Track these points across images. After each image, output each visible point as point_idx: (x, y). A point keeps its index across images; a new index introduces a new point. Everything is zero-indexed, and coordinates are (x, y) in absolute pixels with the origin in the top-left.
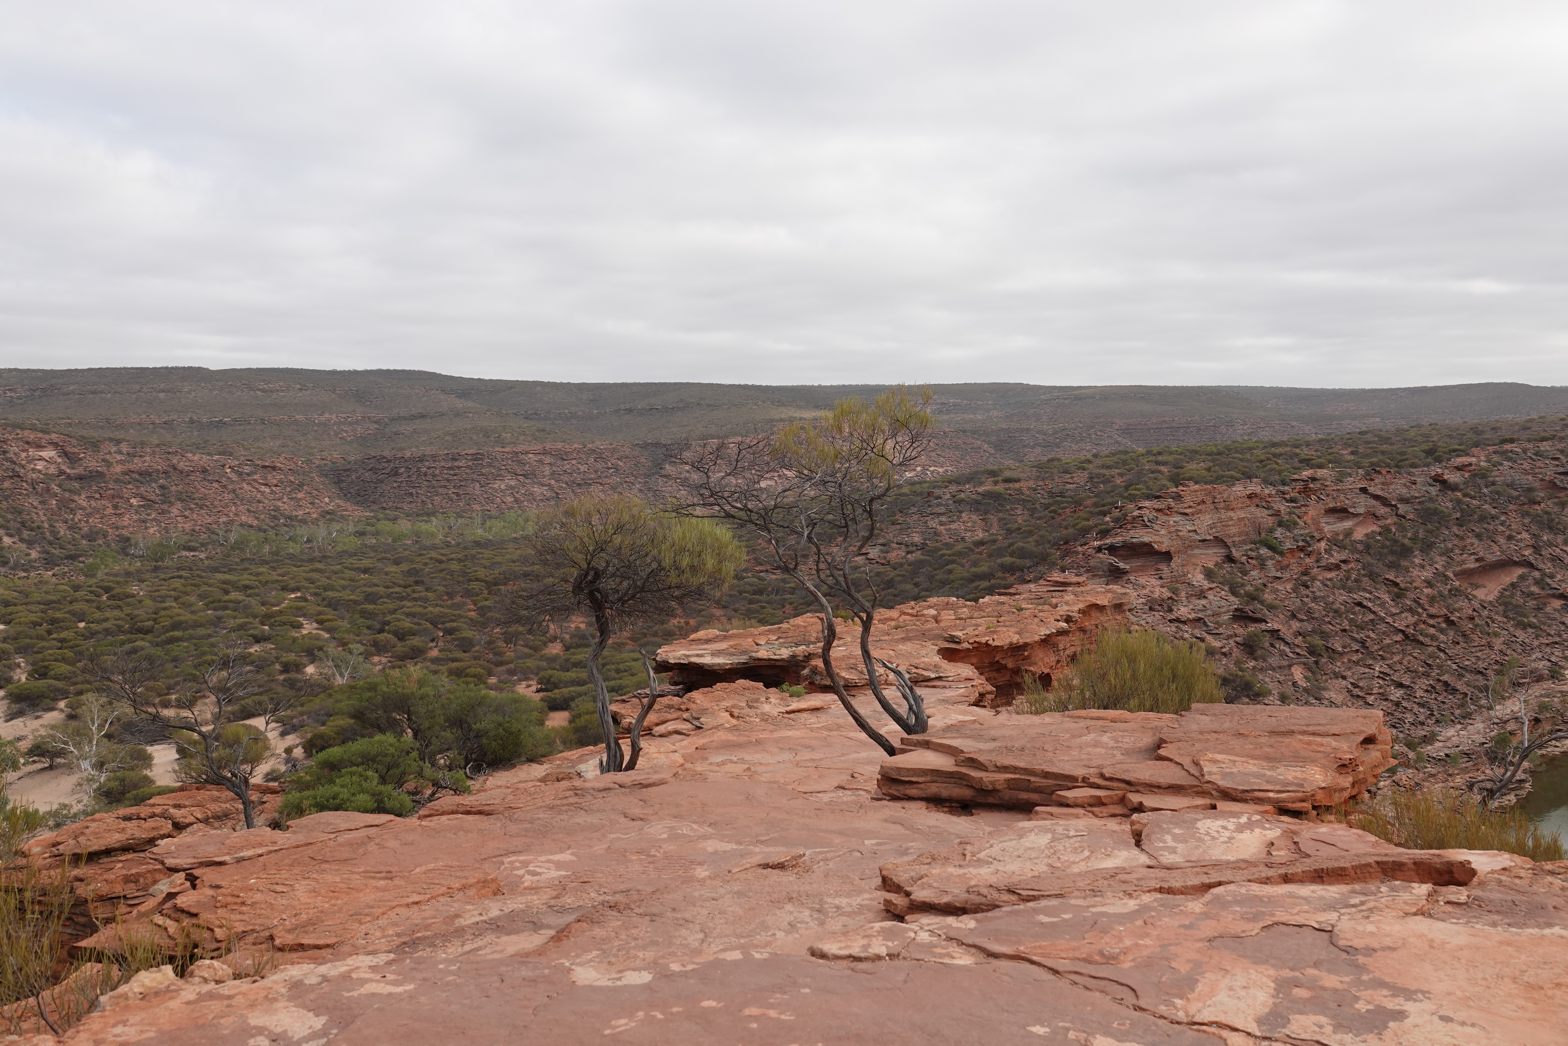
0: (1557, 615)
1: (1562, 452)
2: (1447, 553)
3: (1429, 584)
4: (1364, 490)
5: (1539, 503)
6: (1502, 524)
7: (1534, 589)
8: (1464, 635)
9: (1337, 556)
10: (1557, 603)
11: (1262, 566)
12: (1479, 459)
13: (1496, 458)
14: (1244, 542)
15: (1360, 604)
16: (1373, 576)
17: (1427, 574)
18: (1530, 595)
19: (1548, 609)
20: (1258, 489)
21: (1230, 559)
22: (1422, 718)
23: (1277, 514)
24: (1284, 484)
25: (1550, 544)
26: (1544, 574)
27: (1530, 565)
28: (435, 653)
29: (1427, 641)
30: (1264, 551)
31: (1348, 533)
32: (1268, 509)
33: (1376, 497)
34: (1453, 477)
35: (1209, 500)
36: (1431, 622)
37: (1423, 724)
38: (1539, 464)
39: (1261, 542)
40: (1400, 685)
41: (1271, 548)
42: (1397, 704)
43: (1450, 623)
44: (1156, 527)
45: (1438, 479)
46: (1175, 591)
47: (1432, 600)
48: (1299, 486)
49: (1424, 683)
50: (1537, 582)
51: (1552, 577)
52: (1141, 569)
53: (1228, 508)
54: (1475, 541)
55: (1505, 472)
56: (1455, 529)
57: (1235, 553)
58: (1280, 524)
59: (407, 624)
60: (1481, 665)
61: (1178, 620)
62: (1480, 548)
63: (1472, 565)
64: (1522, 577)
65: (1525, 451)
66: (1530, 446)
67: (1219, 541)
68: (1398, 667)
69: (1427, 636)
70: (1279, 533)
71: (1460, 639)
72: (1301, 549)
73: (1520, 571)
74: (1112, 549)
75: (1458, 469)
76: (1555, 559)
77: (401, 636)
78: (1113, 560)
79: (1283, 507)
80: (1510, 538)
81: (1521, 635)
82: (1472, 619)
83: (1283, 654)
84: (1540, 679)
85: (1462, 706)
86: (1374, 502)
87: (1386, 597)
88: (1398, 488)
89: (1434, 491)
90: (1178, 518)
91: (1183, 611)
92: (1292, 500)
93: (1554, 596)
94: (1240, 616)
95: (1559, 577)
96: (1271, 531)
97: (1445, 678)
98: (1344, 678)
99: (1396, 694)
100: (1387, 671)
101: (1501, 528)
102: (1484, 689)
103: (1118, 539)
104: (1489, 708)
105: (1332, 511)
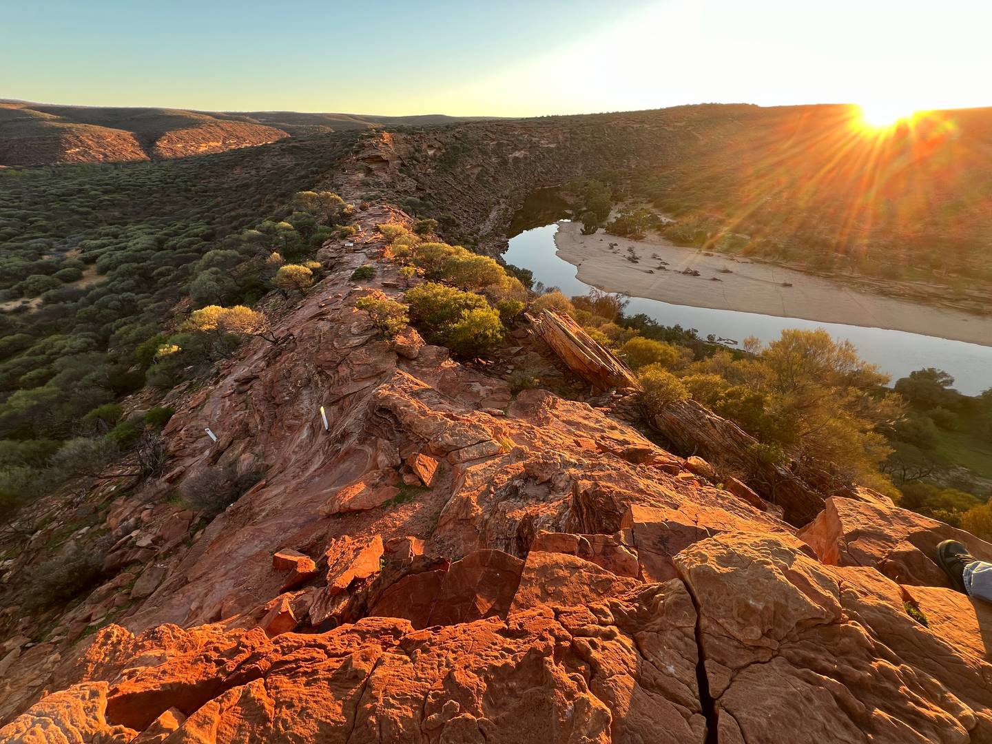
0: (492, 183)
1: (483, 127)
2: (462, 162)
3: (461, 174)
4: (435, 139)
5: (480, 145)
6: (474, 152)
7: (485, 174)
8: (474, 191)
9: (434, 164)
10: (491, 179)
11: (415, 168)
12: (462, 129)
13: (467, 129)
14: (407, 158)
15: (446, 182)
16: (446, 171)
17: (459, 170)
18: (484, 176)
19: (489, 181)
20: (406, 136)
21: (404, 165)
22: (474, 222)
23: (414, 147)
24: (413, 135)
25: (486, 159)
26: (487, 169)
27: (483, 166)
29: (466, 194)
30: (414, 161)
31: (435, 155)
32: (410, 144)
33: (439, 141)
34: (457, 135)
36: (465, 187)
37: (475, 224)
38: (478, 131)
39: (412, 158)
40: (465, 211)
41: (416, 160)
42: (467, 218)
43: (470, 187)
44: (379, 149)
45: (454, 135)
46: (393, 178)
47: (464, 179)
48: (418, 135)
49: (471, 210)
50: (486, 172)
51: (489, 170)
52: (377, 168)
54: (468, 158)
55: (470, 135)
56: (462, 154)
57: (406, 163)
58: (416, 150)
60: (482, 202)
61: (398, 192)
62: (470, 160)
65: (474, 127)
66: (475, 125)
67: (400, 158)
68: (463, 204)
69: (466, 192)
70: (417, 154)
71: (474, 193)
72: (424, 161)
73: (480, 168)
74: (364, 159)
75: (458, 132)
76: (488, 164)
78: (365, 164)
79: (416, 144)
80: (477, 157)
81: (487, 190)
82: (474, 185)
84: (495, 205)
85: (482, 216)
86: (440, 143)
87: (452, 179)
88: (443, 140)
89: (454, 140)
91: (399, 187)
92: (417, 141)
93: (489, 177)
94: (418, 189)
96: (414, 153)
97: (475, 207)
98: (451, 210)
99: (466, 214)
100: (461, 206)
101: (474, 154)
102: (484, 210)
103: (365, 155)
104: (488, 216)
105: (429, 146)
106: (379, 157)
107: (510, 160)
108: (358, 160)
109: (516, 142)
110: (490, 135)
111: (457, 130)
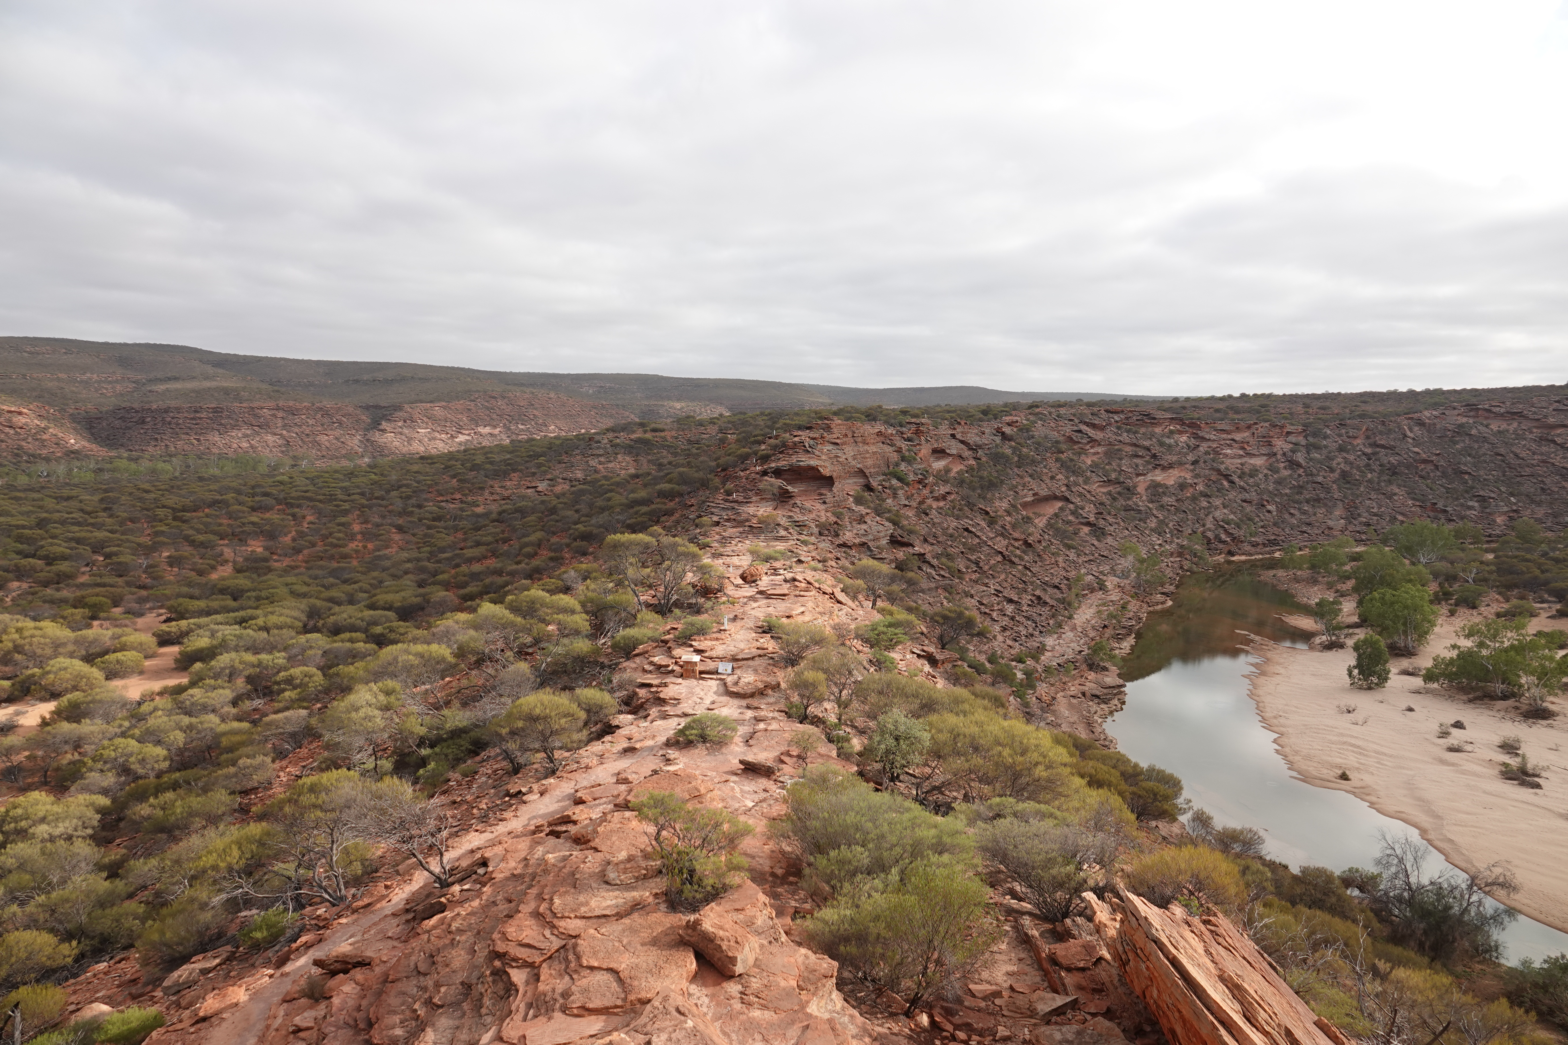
0: (1088, 538)
1: (1074, 415)
2: (1013, 488)
3: (1009, 514)
4: (953, 436)
5: (1062, 453)
6: (1045, 467)
7: (1071, 518)
8: (1039, 556)
9: (943, 489)
10: (1086, 529)
11: (895, 496)
12: (1021, 418)
13: (1032, 418)
14: (878, 474)
15: (967, 530)
16: (971, 505)
17: (1005, 505)
18: (1069, 522)
19: (1082, 534)
20: (883, 429)
21: (869, 488)
22: (1031, 630)
23: (899, 451)
24: (901, 426)
25: (1076, 484)
26: (1077, 507)
27: (1067, 500)
28: (83, 579)
29: (1016, 560)
30: (894, 482)
31: (947, 470)
32: (891, 446)
33: (962, 442)
34: (1007, 430)
35: (850, 435)
36: (1016, 544)
37: (1032, 635)
38: (1061, 423)
39: (890, 474)
40: (1010, 601)
41: (900, 479)
42: (1013, 618)
43: (1028, 545)
44: (817, 453)
45: (999, 431)
46: (839, 516)
47: (1014, 526)
48: (913, 428)
49: (1026, 599)
50: (1073, 513)
51: (1082, 509)
52: (804, 493)
53: (865, 443)
54: (1029, 479)
55: (1040, 430)
56: (1016, 470)
57: (874, 484)
58: (903, 459)
59: (61, 548)
60: (1056, 581)
61: (844, 545)
62: (1034, 484)
63: (1029, 499)
64: (1061, 509)
65: (1050, 413)
66: (1053, 410)
67: (861, 473)
68: (1005, 584)
69: (1016, 556)
70: (903, 466)
71: (1037, 559)
72: (919, 482)
73: (1060, 504)
74: (778, 473)
75: (1009, 424)
76: (1081, 495)
77: (50, 560)
78: (779, 482)
79: (904, 445)
80: (1052, 478)
81: (1072, 555)
82: (1040, 542)
83: (930, 577)
84: (1092, 590)
85: (1053, 616)
86: (962, 446)
87: (983, 524)
88: (973, 437)
89: (998, 439)
90: (831, 447)
91: (848, 536)
92: (909, 440)
93: (1082, 524)
94: (895, 542)
95: (1087, 509)
96: (897, 465)
97: (1038, 593)
98: (972, 596)
99: (1010, 609)
100: (999, 588)
101: (1045, 471)
102: (1062, 601)
103: (783, 463)
104: (1070, 617)
105: (935, 451)
106: (814, 469)
107: (1141, 489)
108: (765, 473)
109: (1157, 449)
110: (1091, 432)
111: (1008, 419)
